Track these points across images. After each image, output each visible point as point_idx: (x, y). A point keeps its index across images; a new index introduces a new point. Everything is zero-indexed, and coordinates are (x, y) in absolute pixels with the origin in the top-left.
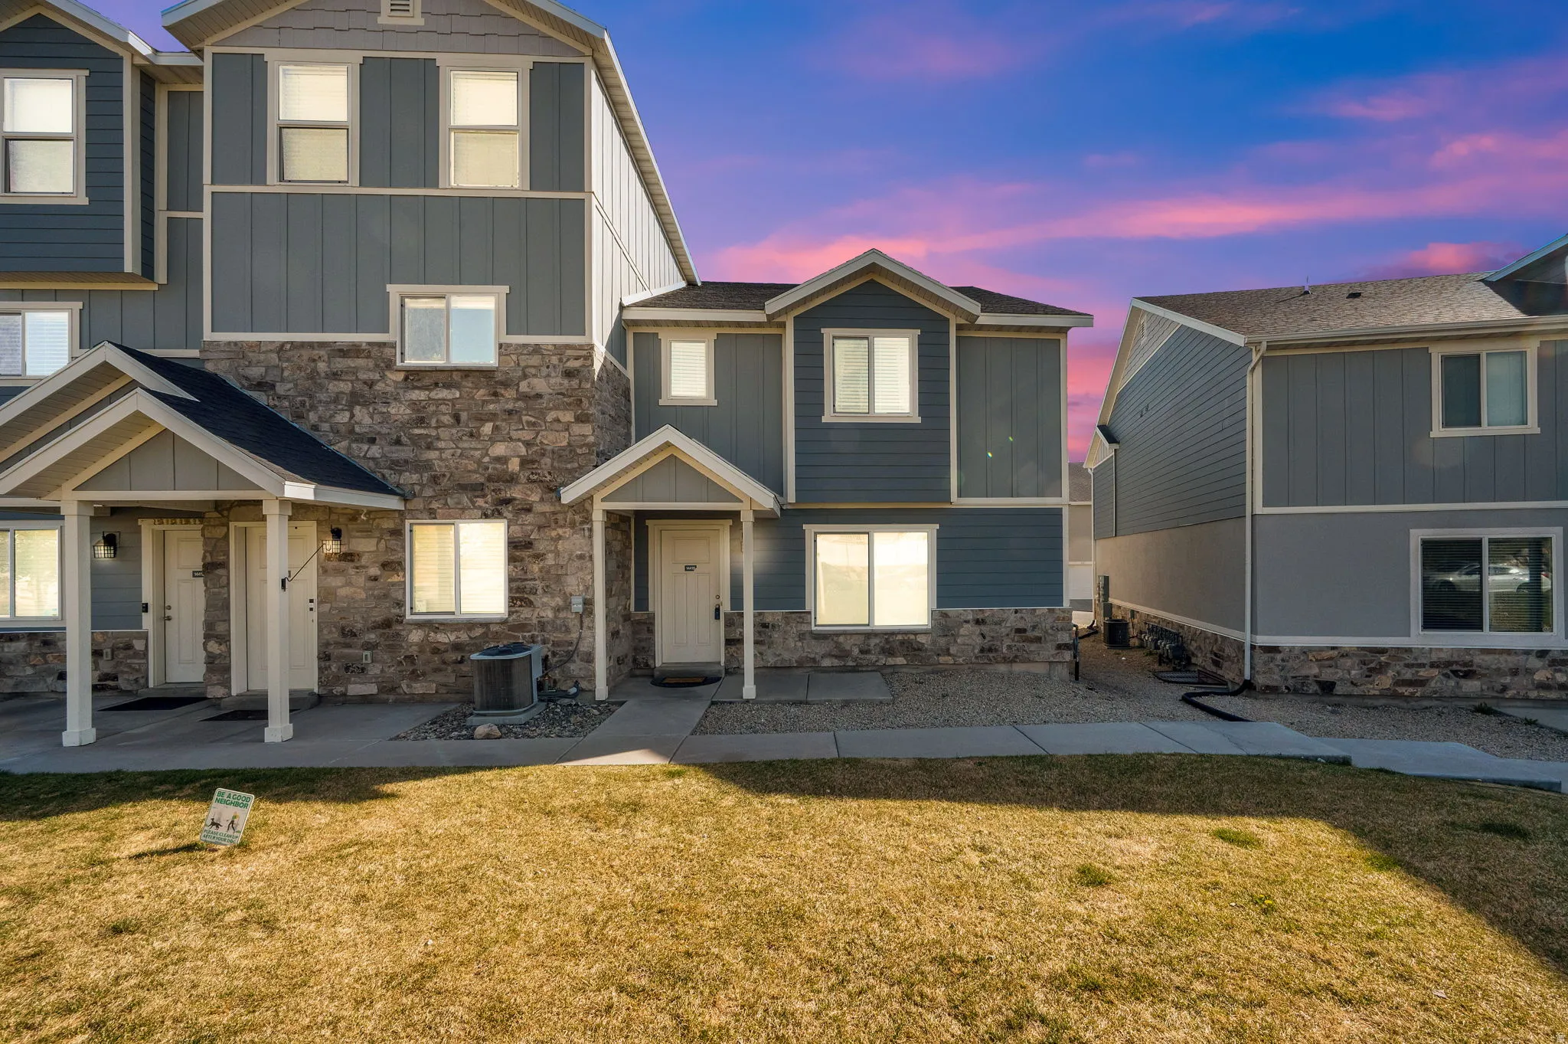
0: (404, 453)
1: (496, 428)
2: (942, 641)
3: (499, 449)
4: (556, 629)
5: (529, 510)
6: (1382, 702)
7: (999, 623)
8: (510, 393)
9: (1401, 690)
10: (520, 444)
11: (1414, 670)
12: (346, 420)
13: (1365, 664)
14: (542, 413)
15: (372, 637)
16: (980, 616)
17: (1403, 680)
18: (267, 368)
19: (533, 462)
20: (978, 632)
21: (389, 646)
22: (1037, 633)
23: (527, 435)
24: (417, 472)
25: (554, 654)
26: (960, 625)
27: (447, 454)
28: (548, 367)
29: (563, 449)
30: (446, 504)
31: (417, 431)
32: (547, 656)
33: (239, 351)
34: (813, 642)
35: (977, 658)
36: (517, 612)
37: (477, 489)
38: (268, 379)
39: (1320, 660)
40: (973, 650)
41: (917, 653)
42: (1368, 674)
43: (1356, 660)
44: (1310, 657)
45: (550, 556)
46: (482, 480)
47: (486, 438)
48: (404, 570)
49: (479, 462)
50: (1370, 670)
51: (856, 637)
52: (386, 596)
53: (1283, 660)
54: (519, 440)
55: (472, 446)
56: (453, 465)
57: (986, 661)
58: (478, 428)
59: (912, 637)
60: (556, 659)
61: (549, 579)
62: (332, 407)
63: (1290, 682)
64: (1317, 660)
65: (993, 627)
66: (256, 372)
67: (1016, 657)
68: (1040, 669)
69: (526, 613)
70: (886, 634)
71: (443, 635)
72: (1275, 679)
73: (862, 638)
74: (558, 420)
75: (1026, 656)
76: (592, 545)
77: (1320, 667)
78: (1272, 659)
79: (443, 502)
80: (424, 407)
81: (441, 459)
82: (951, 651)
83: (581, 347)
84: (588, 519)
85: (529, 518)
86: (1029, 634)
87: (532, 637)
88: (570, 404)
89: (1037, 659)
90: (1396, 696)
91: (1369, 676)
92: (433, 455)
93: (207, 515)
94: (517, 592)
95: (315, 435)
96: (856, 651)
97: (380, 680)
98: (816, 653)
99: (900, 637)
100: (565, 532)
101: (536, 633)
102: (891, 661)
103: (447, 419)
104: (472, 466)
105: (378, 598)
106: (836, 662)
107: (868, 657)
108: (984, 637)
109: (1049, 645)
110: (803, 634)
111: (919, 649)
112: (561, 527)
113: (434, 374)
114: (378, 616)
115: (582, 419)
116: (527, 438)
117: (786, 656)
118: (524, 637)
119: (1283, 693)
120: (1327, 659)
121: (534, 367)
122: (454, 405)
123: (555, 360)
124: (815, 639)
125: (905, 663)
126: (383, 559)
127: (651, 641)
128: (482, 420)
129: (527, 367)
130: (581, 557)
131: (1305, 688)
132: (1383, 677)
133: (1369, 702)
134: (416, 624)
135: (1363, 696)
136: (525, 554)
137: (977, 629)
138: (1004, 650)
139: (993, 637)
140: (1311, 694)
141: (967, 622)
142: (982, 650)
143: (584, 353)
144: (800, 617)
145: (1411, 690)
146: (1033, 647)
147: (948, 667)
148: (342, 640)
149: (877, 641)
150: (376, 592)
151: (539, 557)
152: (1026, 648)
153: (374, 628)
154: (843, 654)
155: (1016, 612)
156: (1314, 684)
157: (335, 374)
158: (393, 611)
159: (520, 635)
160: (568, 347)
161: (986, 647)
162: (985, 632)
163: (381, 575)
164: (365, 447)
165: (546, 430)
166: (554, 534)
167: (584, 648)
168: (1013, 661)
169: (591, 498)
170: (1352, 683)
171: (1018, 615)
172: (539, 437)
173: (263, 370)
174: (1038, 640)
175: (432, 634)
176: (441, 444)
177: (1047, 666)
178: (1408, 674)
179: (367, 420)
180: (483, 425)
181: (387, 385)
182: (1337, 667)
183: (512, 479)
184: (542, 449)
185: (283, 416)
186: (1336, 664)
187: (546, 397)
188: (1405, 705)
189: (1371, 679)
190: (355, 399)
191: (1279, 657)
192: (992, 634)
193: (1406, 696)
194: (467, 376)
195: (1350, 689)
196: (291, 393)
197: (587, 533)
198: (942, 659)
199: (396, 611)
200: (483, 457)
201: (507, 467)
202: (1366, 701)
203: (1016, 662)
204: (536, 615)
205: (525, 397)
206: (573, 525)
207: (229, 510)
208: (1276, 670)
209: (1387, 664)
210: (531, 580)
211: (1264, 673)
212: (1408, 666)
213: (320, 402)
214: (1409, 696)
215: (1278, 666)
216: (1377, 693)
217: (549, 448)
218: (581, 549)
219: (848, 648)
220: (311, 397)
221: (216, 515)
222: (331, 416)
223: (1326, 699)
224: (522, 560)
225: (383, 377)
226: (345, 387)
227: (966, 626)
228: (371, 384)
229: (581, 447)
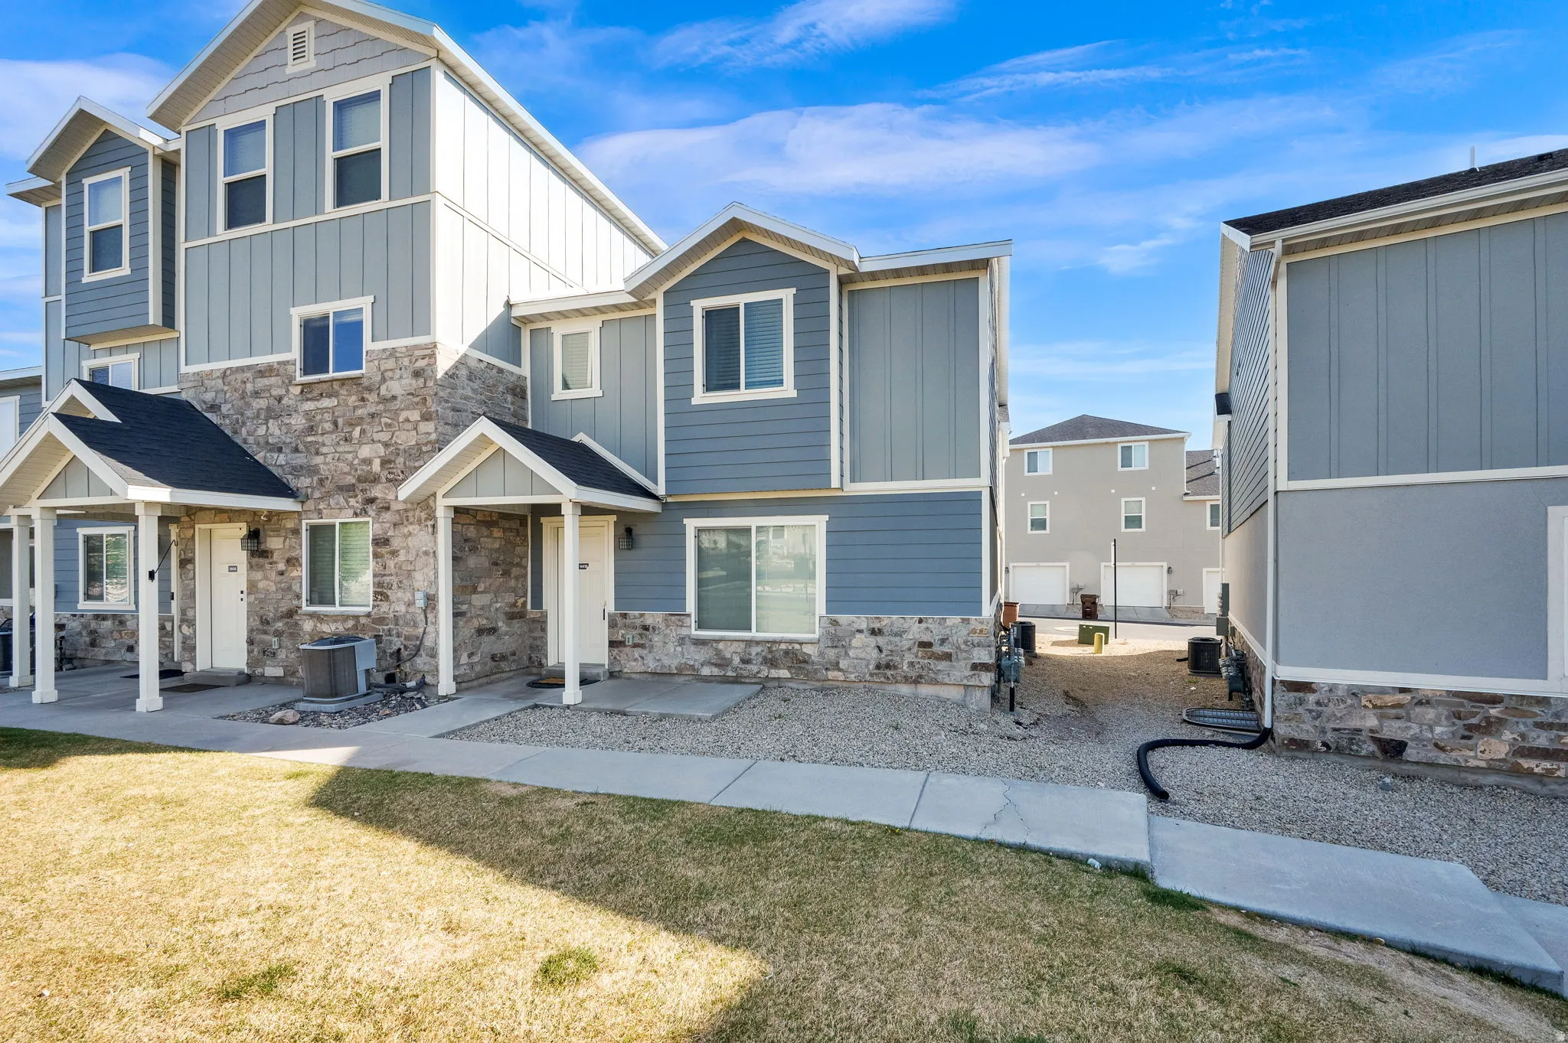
0: (300, 459)
1: (363, 432)
2: (831, 654)
3: (365, 452)
4: (407, 624)
5: (388, 508)
6: (1492, 779)
7: (899, 634)
8: (372, 397)
9: (1526, 763)
10: (380, 445)
11: (1553, 733)
12: (264, 432)
13: (1460, 718)
14: (397, 412)
15: (279, 625)
16: (877, 625)
17: (1531, 749)
18: (217, 392)
19: (390, 462)
20: (873, 644)
21: (291, 634)
22: (946, 649)
23: (385, 437)
24: (310, 476)
25: (406, 647)
26: (853, 635)
27: (329, 459)
28: (401, 369)
29: (411, 447)
30: (329, 505)
31: (309, 439)
32: (399, 650)
33: (201, 379)
34: (692, 648)
35: (871, 675)
36: (378, 606)
37: (349, 490)
38: (217, 402)
39: (1381, 707)
40: (867, 666)
41: (802, 665)
42: (1467, 733)
43: (1443, 711)
44: (1364, 702)
45: (402, 552)
46: (353, 481)
47: (356, 442)
48: (301, 565)
49: (351, 465)
50: (1470, 728)
51: (736, 644)
52: (290, 588)
53: (1318, 703)
54: (379, 441)
55: (346, 450)
56: (333, 468)
57: (883, 679)
58: (350, 432)
59: (797, 646)
60: (407, 653)
61: (401, 575)
62: (255, 422)
63: (1330, 737)
64: (1375, 707)
65: (893, 639)
66: (209, 397)
67: (920, 676)
68: (954, 693)
69: (384, 607)
70: (768, 642)
71: (326, 626)
72: (1306, 730)
73: (743, 645)
74: (407, 420)
75: (932, 675)
76: (435, 542)
77: (1382, 717)
78: (1301, 702)
79: (327, 502)
80: (314, 417)
81: (325, 463)
82: (841, 666)
83: (425, 347)
84: (432, 516)
85: (387, 516)
86: (937, 649)
87: (389, 630)
88: (417, 404)
89: (946, 681)
90: (1517, 771)
91: (1469, 738)
92: (319, 460)
93: (183, 519)
94: (378, 587)
95: (245, 446)
96: (736, 660)
97: (285, 664)
98: (696, 660)
99: (783, 646)
100: (414, 529)
101: (392, 627)
102: (774, 673)
103: (328, 426)
104: (347, 469)
105: (283, 590)
106: (716, 671)
107: (749, 667)
108: (881, 651)
109: (962, 663)
110: (683, 639)
111: (805, 662)
112: (411, 524)
113: (320, 386)
114: (284, 607)
115: (426, 417)
116: (386, 439)
117: (666, 661)
118: (383, 630)
119: (1317, 751)
120: (1393, 707)
121: (391, 370)
122: (333, 413)
123: (406, 362)
124: (695, 644)
125: (789, 676)
126: (287, 555)
127: (543, 639)
128: (352, 425)
129: (386, 370)
130: (426, 553)
131: (1355, 747)
132: (1493, 741)
133: (1471, 778)
134: (309, 615)
135: (1458, 768)
136: (383, 550)
137: (872, 641)
138: (905, 668)
139: (891, 651)
140: (1363, 757)
141: (860, 631)
142: (878, 667)
143: (428, 352)
144: (679, 620)
145: (1547, 765)
146: (943, 665)
147: (839, 684)
148: (261, 627)
149: (759, 649)
150: (283, 585)
151: (394, 553)
152: (932, 666)
153: (282, 617)
154: (723, 663)
155: (920, 621)
156: (1369, 742)
157: (257, 393)
158: (294, 602)
159: (380, 628)
160: (416, 347)
161: (883, 662)
162: (881, 644)
163: (286, 570)
164: (275, 455)
165: (399, 430)
166: (406, 531)
167: (428, 642)
168: (917, 681)
169: (434, 495)
170: (1436, 745)
171: (923, 625)
172: (394, 438)
173: (213, 394)
174: (948, 657)
175: (319, 625)
176: (324, 450)
177: (962, 690)
178: (1542, 740)
179: (277, 432)
180: (354, 429)
181: (290, 399)
182: (1409, 720)
183: (375, 480)
184: (396, 449)
185: (226, 432)
186: (1408, 714)
187: (399, 399)
188: (1537, 788)
189: (1470, 742)
190: (271, 414)
191: (1312, 698)
192: (889, 648)
193: (1535, 774)
194: (343, 384)
195: (1433, 755)
196: (231, 412)
197: (430, 530)
198: (831, 674)
199: (295, 602)
200: (354, 459)
201: (371, 469)
202: (1463, 775)
203: (919, 682)
204: (392, 609)
205: (384, 400)
206: (419, 522)
207: (194, 514)
208: (1307, 717)
209: (1501, 722)
210: (388, 575)
211: (1288, 719)
212: (1540, 726)
213: (248, 418)
214: (1542, 775)
215: (1310, 711)
216: (1483, 764)
217: (401, 447)
218: (426, 545)
219: (728, 656)
220: (242, 414)
221: (187, 519)
222: (255, 430)
223: (1394, 767)
224: (382, 556)
225: (288, 391)
226: (262, 403)
227: (858, 636)
228: (279, 399)
229: (426, 444)
